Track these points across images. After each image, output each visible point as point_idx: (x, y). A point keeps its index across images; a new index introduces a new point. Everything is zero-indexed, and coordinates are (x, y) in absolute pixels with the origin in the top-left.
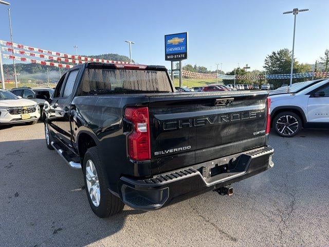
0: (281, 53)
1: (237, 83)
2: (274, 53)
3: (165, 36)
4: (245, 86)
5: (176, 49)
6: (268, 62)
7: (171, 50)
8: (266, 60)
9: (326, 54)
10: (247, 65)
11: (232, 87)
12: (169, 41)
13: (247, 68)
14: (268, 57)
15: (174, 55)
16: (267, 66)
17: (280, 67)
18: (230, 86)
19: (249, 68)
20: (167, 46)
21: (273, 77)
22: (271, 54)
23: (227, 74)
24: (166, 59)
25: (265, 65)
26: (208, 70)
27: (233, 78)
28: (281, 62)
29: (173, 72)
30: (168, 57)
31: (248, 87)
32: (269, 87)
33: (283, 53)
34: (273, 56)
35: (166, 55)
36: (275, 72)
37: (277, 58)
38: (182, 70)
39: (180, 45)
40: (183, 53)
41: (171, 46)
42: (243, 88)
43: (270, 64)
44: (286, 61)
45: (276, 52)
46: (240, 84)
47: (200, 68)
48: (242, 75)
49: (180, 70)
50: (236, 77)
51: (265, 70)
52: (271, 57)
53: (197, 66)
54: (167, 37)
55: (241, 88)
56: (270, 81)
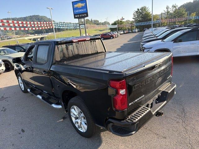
0: (142, 9)
1: (119, 30)
2: (138, 9)
3: (72, 2)
4: (124, 31)
5: (80, 11)
6: (135, 15)
7: (77, 11)
8: (134, 14)
9: (167, 8)
10: (122, 17)
11: (116, 33)
12: (76, 6)
13: (123, 19)
14: (135, 12)
15: (79, 14)
16: (135, 17)
17: (142, 18)
18: (115, 32)
19: (124, 19)
20: (74, 9)
21: (139, 24)
22: (136, 10)
23: (112, 24)
24: (75, 18)
25: (133, 17)
26: (100, 22)
27: (116, 26)
28: (143, 15)
29: (81, 26)
30: (76, 16)
31: (125, 32)
32: (137, 31)
33: (143, 9)
34: (138, 11)
35: (75, 15)
36: (140, 21)
37: (140, 12)
38: (85, 24)
39: (82, 8)
40: (85, 13)
41: (77, 9)
42: (123, 33)
43: (136, 16)
44: (145, 14)
45: (139, 9)
46: (120, 30)
47: (94, 21)
48: (121, 24)
49: (84, 24)
50: (118, 26)
51: (133, 20)
52: (136, 12)
53: (93, 20)
54: (74, 3)
55: (121, 33)
56: (137, 27)
